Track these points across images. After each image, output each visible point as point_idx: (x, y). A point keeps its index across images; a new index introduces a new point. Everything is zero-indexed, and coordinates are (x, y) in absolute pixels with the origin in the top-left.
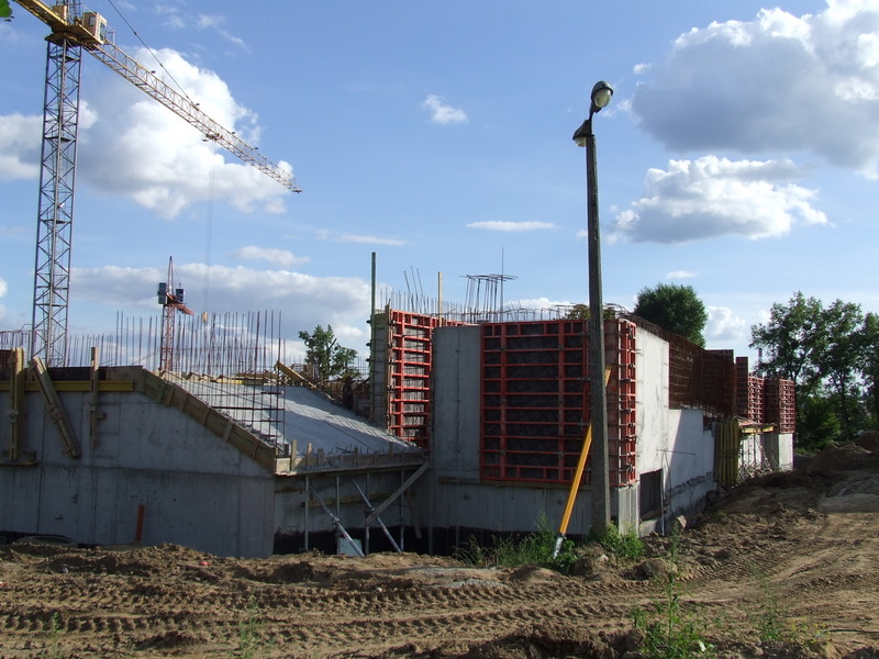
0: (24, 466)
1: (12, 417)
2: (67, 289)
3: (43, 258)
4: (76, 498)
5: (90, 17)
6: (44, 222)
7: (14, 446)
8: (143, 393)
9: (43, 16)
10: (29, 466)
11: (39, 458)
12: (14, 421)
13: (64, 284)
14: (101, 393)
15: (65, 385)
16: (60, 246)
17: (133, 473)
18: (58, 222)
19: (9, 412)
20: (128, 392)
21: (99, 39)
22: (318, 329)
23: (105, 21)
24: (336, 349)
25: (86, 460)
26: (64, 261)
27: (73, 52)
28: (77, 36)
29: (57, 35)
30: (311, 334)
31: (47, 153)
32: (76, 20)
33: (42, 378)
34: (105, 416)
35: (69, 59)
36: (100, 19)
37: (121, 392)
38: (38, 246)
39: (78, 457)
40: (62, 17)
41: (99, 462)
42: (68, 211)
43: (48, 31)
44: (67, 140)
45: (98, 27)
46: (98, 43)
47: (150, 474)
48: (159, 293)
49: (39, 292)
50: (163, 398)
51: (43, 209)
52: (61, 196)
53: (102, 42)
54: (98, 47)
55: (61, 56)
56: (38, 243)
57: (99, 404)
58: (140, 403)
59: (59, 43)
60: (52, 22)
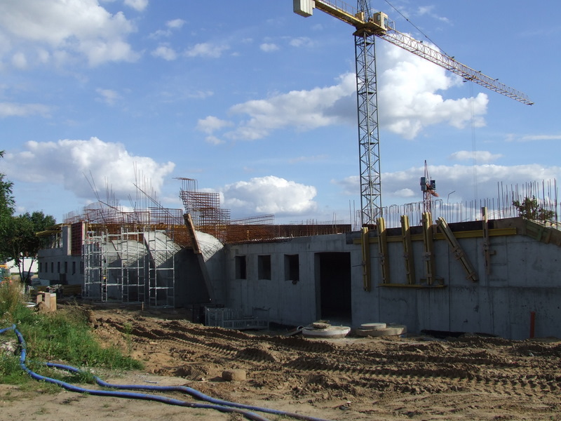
0: (436, 288)
1: (427, 257)
2: (380, 184)
3: (364, 167)
4: (477, 308)
5: (377, 16)
6: (364, 144)
7: (430, 275)
8: (524, 236)
9: (350, 21)
10: (442, 288)
11: (447, 282)
12: (429, 259)
13: (377, 181)
14: (490, 237)
15: (462, 234)
16: (373, 158)
17: (521, 290)
18: (371, 144)
19: (424, 254)
20: (513, 235)
21: (383, 27)
22: (527, 199)
23: (386, 16)
24: (540, 211)
25: (483, 282)
26: (376, 167)
27: (369, 40)
28: (371, 29)
29: (359, 31)
30: (521, 203)
31: (360, 103)
32: (369, 19)
33: (447, 231)
34: (495, 252)
35: (368, 44)
36: (384, 15)
37: (507, 236)
38: (360, 160)
39: (477, 281)
40: (361, 19)
41: (492, 284)
42: (376, 136)
43: (354, 29)
44: (371, 93)
45: (383, 21)
46: (383, 30)
47: (536, 290)
48: (421, 184)
49: (364, 187)
50: (542, 238)
51: (361, 137)
52: (371, 128)
53: (386, 29)
54: (384, 33)
55: (363, 43)
56: (360, 158)
57: (490, 245)
58: (523, 242)
59: (361, 35)
60: (355, 24)
